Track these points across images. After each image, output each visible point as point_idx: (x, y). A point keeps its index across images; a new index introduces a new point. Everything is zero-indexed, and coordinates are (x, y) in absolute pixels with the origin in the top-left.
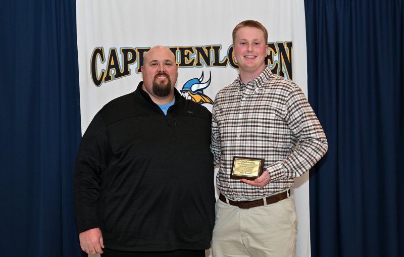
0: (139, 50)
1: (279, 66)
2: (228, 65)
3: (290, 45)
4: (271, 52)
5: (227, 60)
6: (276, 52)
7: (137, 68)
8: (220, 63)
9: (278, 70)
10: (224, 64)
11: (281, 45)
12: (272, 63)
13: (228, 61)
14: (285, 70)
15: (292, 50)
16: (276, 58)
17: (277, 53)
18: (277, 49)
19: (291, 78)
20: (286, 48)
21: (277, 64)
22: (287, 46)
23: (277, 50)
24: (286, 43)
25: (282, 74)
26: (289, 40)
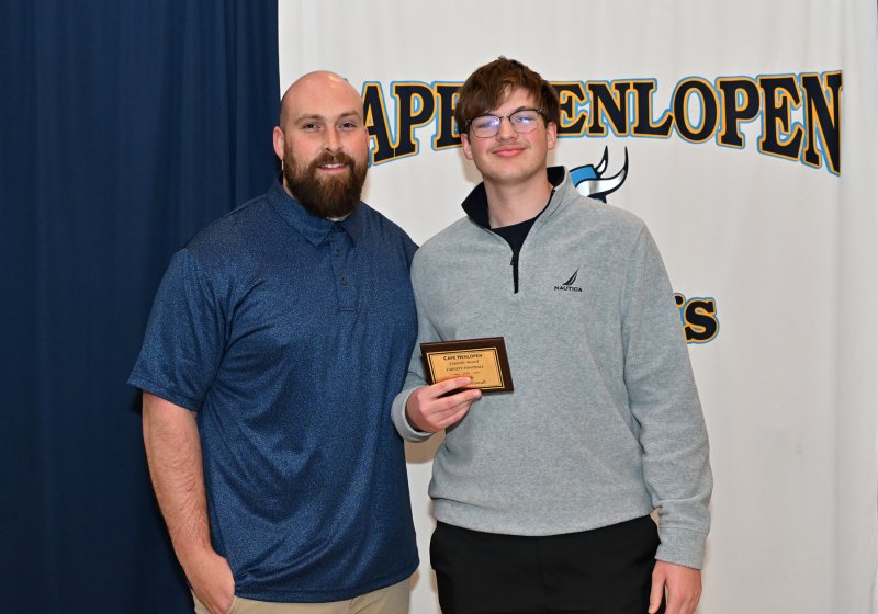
0: (441, 89)
1: (805, 136)
2: (674, 132)
3: (836, 81)
4: (785, 99)
5: (670, 118)
6: (797, 101)
7: (435, 135)
8: (652, 125)
9: (803, 148)
10: (663, 130)
11: (811, 82)
12: (786, 129)
13: (674, 121)
14: (820, 145)
15: (841, 95)
16: (797, 115)
17: (801, 102)
18: (801, 92)
19: (837, 167)
20: (825, 88)
21: (800, 133)
22: (829, 85)
23: (800, 94)
24: (825, 77)
25: (812, 158)
26: (833, 69)
